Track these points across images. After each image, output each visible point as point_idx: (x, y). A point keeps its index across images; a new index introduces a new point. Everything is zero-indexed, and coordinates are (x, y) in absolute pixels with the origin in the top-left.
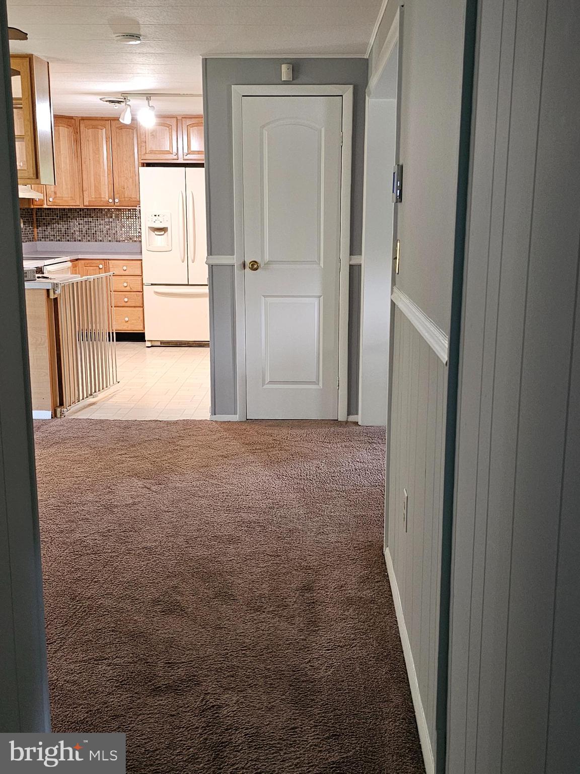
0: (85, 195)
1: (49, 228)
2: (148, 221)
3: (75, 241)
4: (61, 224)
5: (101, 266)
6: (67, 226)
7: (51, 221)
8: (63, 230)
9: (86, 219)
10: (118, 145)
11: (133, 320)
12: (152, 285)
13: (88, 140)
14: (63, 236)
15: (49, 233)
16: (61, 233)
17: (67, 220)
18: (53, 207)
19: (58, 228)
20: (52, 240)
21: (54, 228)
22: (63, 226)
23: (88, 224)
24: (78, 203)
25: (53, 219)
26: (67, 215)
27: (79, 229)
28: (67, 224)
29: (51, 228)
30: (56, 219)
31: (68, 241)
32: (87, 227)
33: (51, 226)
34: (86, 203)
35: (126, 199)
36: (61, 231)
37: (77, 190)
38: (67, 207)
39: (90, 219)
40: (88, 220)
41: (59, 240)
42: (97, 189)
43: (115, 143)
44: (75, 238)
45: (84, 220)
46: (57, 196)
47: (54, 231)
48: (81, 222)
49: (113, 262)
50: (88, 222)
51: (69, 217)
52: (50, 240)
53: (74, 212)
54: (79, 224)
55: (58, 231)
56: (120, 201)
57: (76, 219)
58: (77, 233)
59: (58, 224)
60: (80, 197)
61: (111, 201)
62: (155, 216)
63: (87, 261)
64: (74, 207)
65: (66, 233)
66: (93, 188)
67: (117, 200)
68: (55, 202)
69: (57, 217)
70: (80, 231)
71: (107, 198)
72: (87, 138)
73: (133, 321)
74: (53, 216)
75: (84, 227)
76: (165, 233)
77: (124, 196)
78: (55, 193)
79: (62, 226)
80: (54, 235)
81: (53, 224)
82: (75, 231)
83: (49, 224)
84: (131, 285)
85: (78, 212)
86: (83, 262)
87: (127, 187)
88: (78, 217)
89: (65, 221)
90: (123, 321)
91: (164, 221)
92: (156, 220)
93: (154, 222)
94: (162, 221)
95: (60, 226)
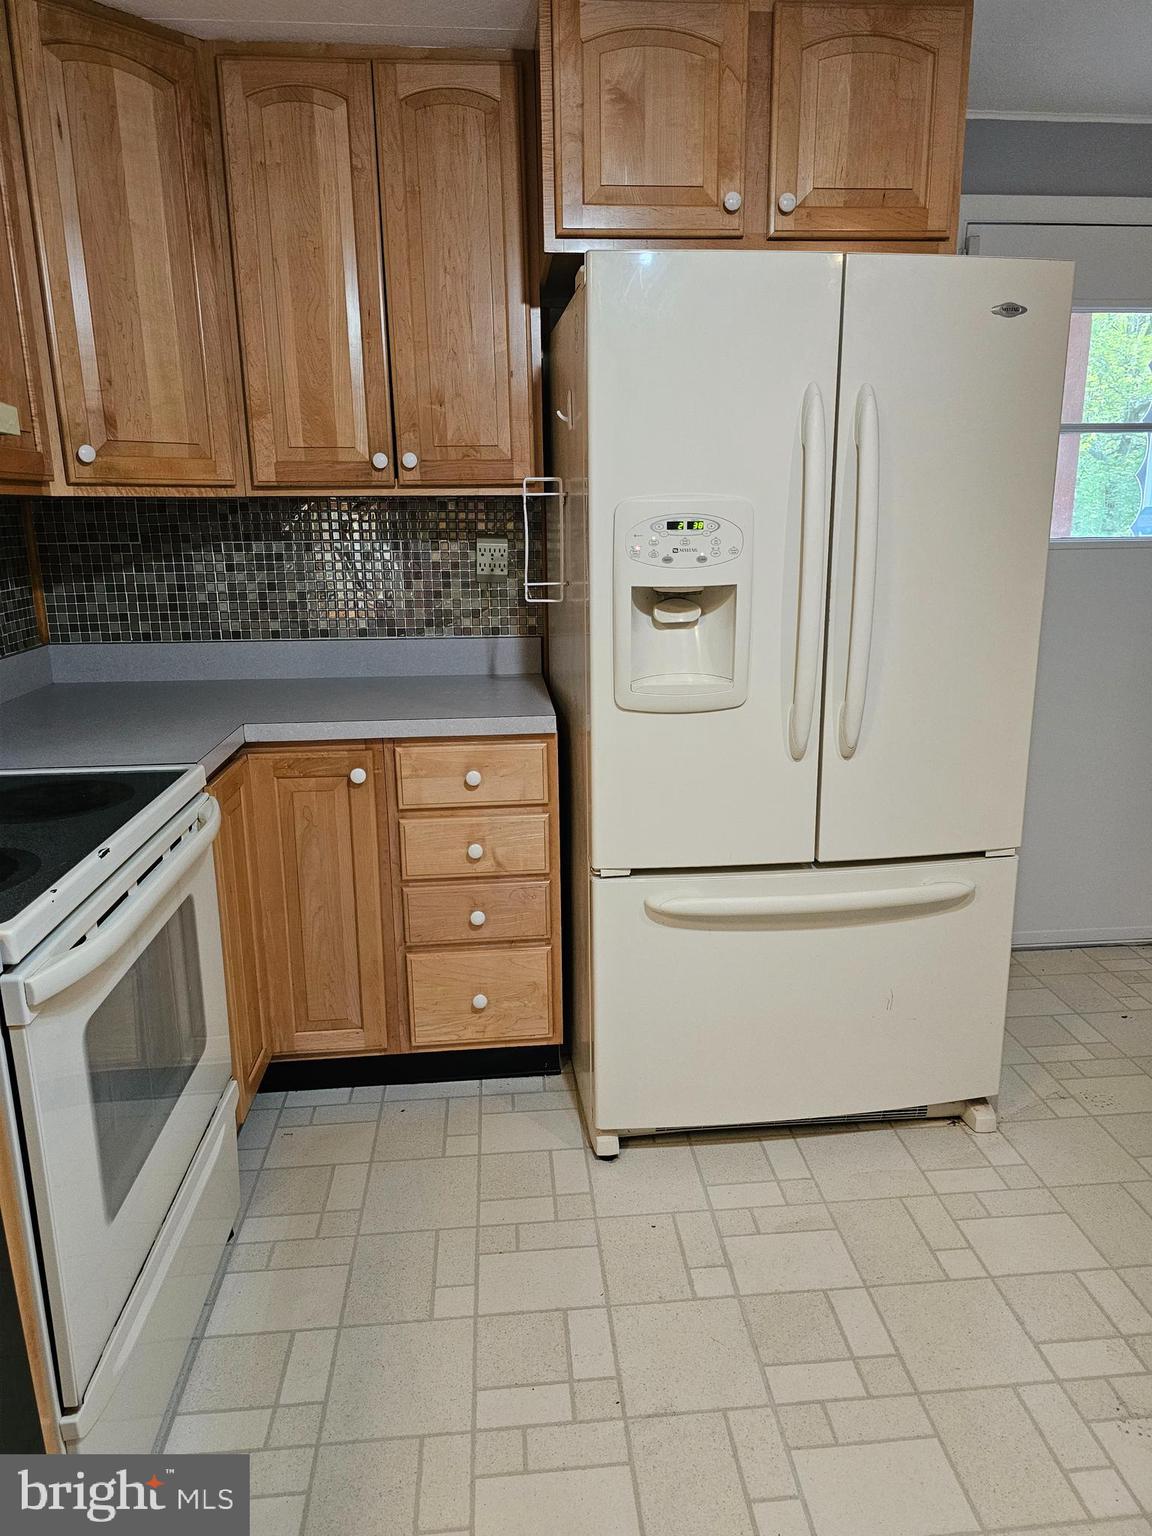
0: (258, 435)
1: (100, 587)
2: (635, 554)
3: (216, 636)
4: (149, 569)
5: (358, 775)
6: (180, 578)
7: (107, 559)
8: (162, 593)
9: (257, 547)
10: (413, 193)
11: (508, 999)
12: (635, 872)
13: (262, 164)
14: (164, 617)
15: (102, 608)
16: (153, 608)
17: (177, 550)
18: (101, 492)
19: (141, 588)
20: (116, 637)
21: (120, 588)
22: (160, 578)
23: (270, 568)
24: (225, 473)
25: (116, 549)
26: (175, 528)
27: (232, 586)
28: (179, 568)
29: (110, 589)
30: (126, 548)
31: (186, 637)
32: (262, 577)
33: (109, 578)
34: (266, 473)
35: (453, 454)
36: (153, 598)
37: (220, 408)
38: (174, 493)
39: (277, 547)
40: (269, 548)
41: (147, 637)
42: (318, 409)
43: (394, 182)
44: (216, 625)
45: (249, 548)
46: (121, 437)
47: (122, 598)
48: (238, 558)
49: (416, 750)
50: (269, 557)
51: (186, 539)
52: (106, 638)
53: (204, 519)
54: (230, 568)
55: (142, 598)
56: (421, 461)
57: (218, 550)
58: (225, 606)
59: (139, 569)
60: (234, 445)
61: (381, 460)
62: (673, 526)
63: (289, 755)
64: (210, 494)
65: (173, 608)
66: (294, 401)
67: (410, 459)
68: (110, 468)
69: (134, 537)
70: (235, 595)
71: (362, 448)
72: (258, 158)
73: (506, 1004)
74: (113, 538)
75: (252, 578)
76: (703, 614)
77: (443, 437)
78: (110, 421)
79: (158, 579)
80: (124, 617)
81: (118, 568)
82: (212, 596)
83: (97, 569)
84: (500, 851)
85: (224, 518)
86: (269, 757)
87: (458, 395)
88: (226, 538)
89: (168, 558)
90: (466, 1007)
91: (716, 553)
92: (675, 551)
93: (667, 560)
94: (708, 556)
95: (147, 578)
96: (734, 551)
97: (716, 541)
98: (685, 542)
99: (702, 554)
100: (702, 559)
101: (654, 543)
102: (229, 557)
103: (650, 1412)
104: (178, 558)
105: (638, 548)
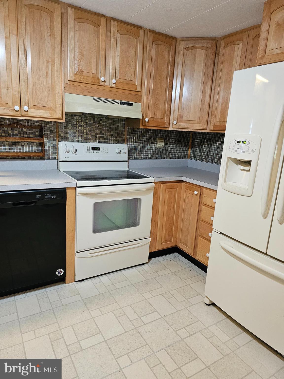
0: (212, 119)
1: (198, 149)
5: (196, 192)
6: (210, 149)
8: (206, 152)
12: (221, 233)
14: (206, 157)
15: (198, 153)
17: (211, 143)
19: (204, 150)
21: (201, 150)
30: (203, 142)
34: (212, 127)
41: (202, 160)
51: (212, 141)
52: (197, 159)
55: (203, 152)
62: (239, 142)
63: (188, 185)
65: (208, 155)
68: (180, 126)
80: (200, 156)
81: (201, 146)
83: (199, 146)
86: (185, 184)
92: (238, 149)
93: (236, 151)
94: (245, 151)
95: (205, 148)
96: (252, 151)
97: (248, 147)
98: (241, 147)
99: (244, 151)
100: (244, 152)
101: (234, 146)
102: (218, 146)
103: (140, 332)
104: (210, 145)
105: (230, 147)
